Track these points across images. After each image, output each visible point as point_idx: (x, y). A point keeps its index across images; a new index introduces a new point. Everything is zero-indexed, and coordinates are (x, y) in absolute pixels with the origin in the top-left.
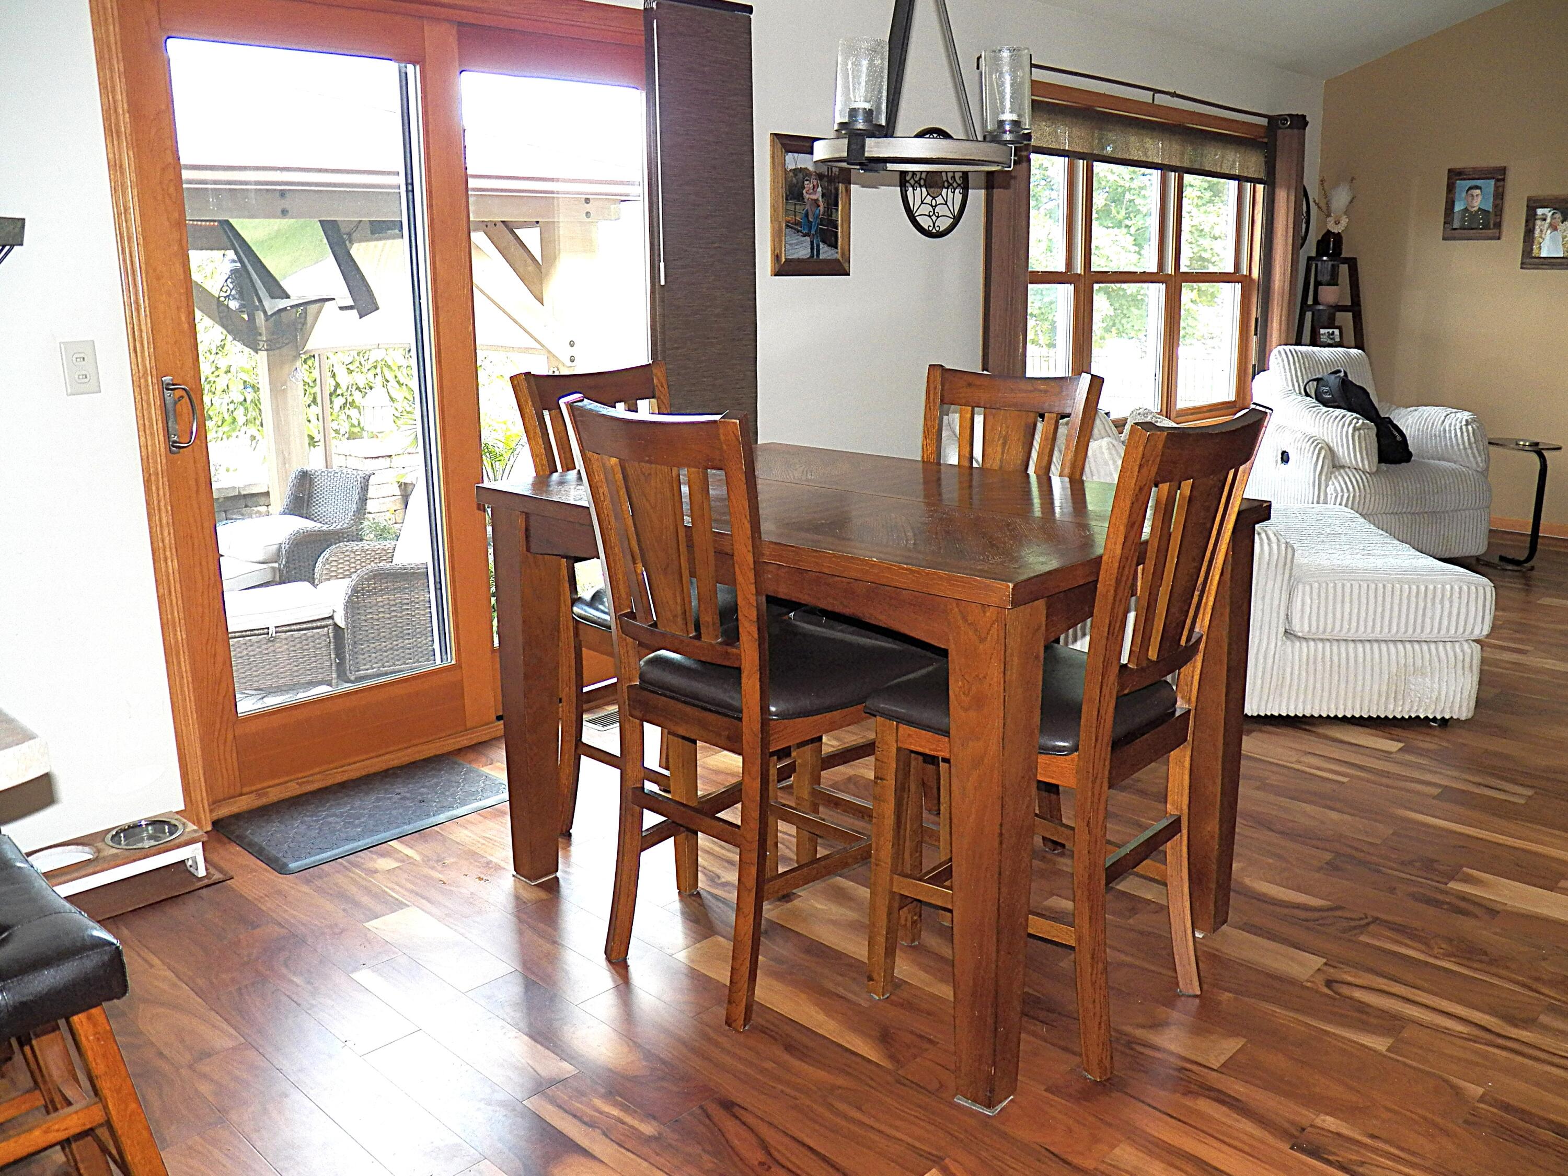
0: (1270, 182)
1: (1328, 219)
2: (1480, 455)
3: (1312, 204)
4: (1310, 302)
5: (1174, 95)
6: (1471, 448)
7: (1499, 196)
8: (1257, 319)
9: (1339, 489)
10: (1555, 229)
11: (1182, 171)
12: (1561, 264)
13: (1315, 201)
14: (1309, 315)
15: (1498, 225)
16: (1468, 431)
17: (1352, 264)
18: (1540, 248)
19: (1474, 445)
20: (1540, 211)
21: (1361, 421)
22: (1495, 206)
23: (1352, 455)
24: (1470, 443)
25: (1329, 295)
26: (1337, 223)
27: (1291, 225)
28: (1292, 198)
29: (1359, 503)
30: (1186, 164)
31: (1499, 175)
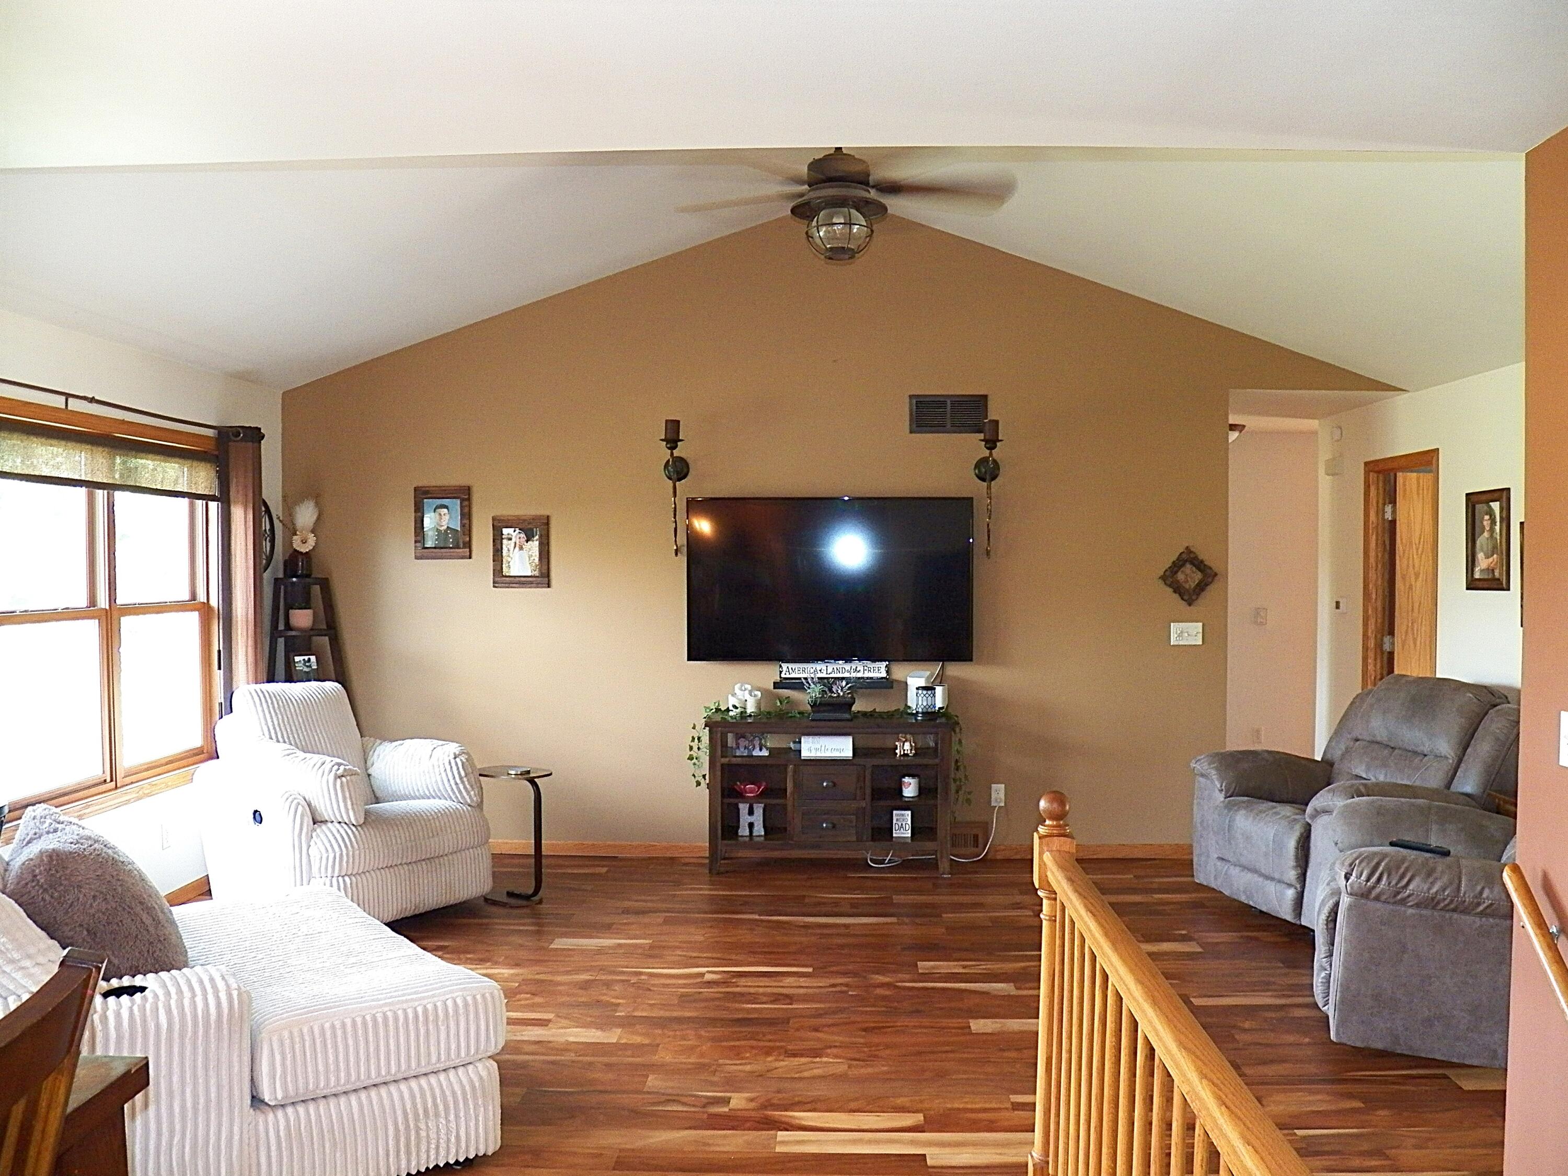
0: (224, 498)
1: (295, 537)
2: (473, 789)
3: (276, 522)
4: (281, 627)
5: (92, 400)
6: (463, 782)
7: (466, 516)
8: (219, 652)
9: (323, 851)
10: (521, 548)
11: (110, 487)
12: (531, 583)
13: (278, 518)
14: (281, 641)
15: (468, 545)
16: (457, 764)
17: (325, 584)
18: (509, 567)
19: (465, 779)
20: (505, 531)
21: (342, 768)
22: (463, 525)
23: (335, 806)
24: (461, 778)
25: (302, 618)
26: (304, 542)
27: (251, 546)
28: (250, 516)
29: (347, 862)
30: (117, 479)
31: (464, 495)
